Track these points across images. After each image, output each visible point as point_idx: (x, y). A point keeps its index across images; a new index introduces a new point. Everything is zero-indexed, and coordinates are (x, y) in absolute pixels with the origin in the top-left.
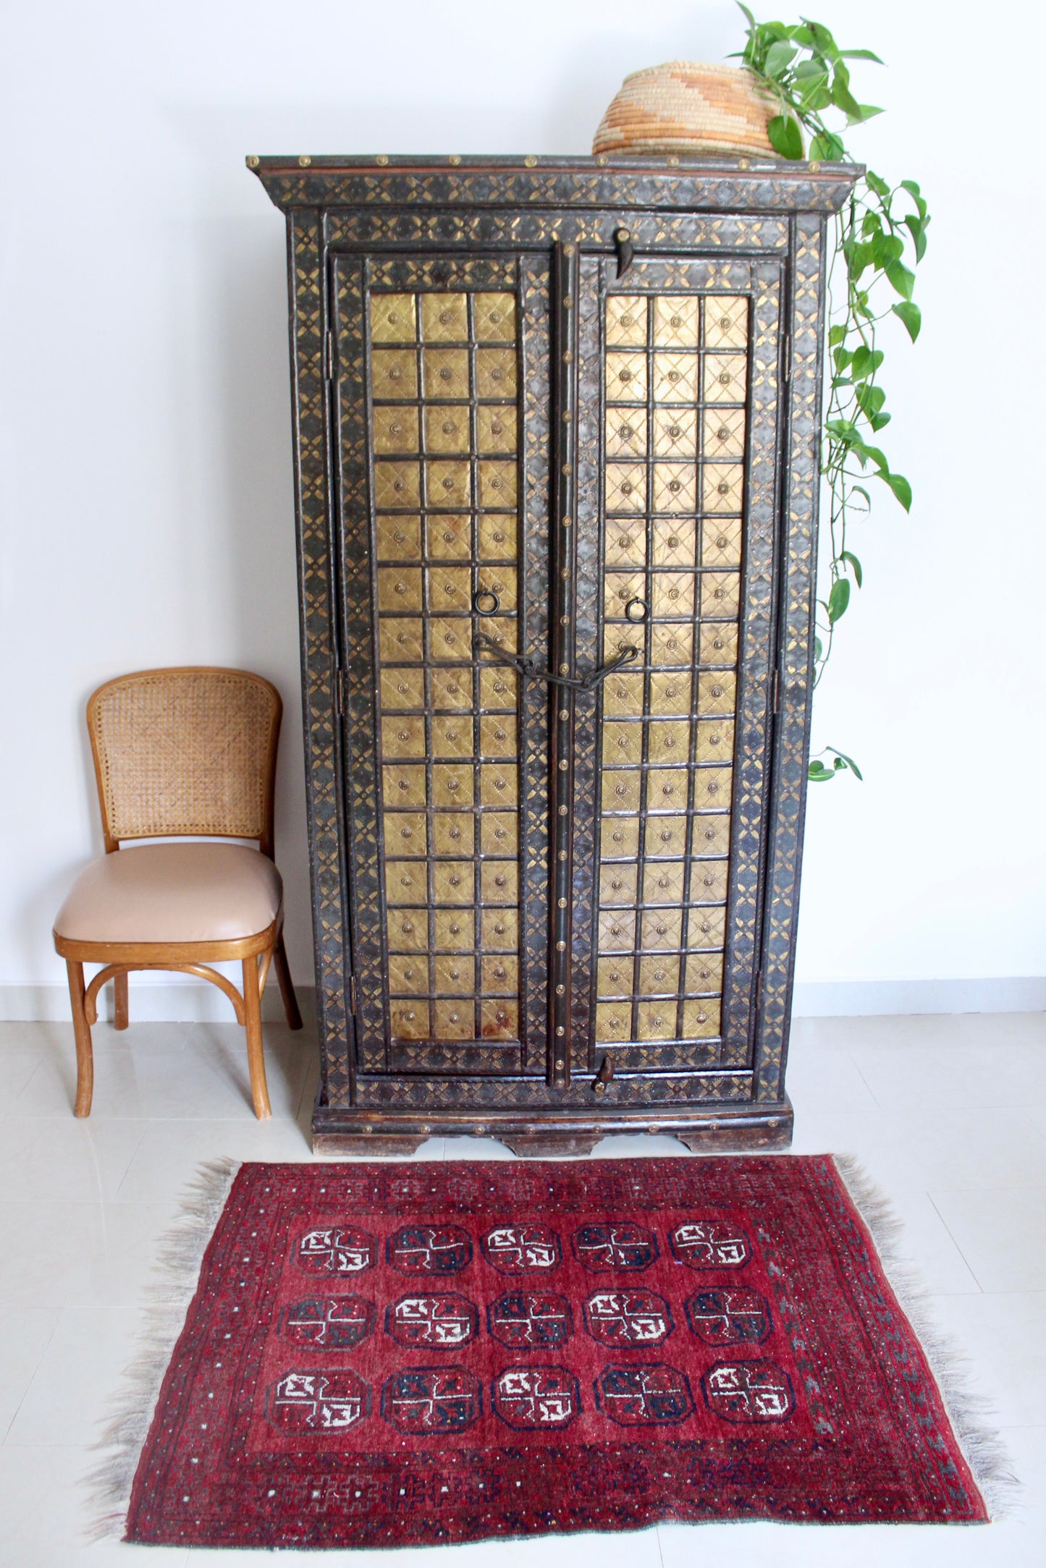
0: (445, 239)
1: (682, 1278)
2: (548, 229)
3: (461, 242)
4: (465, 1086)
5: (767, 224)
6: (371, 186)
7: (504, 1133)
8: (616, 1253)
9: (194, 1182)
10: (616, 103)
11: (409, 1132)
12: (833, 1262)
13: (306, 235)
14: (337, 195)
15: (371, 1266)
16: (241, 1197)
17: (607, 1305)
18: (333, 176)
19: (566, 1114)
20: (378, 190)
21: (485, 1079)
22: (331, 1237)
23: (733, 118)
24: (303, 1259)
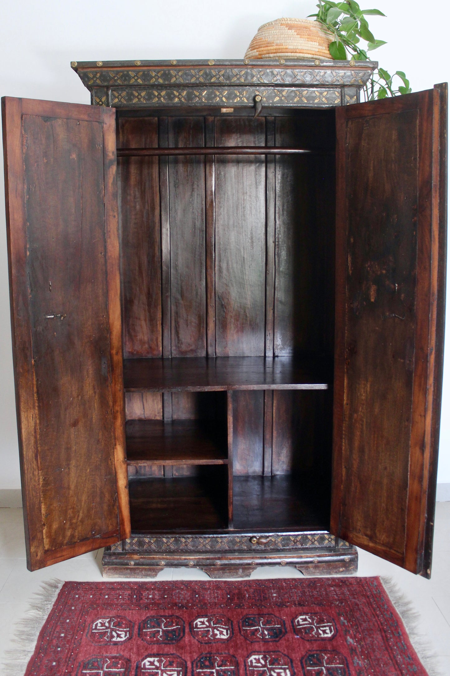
0: (170, 102)
1: (299, 646)
2: (221, 96)
3: (177, 103)
4: (183, 540)
5: (330, 92)
6: (133, 76)
7: (204, 565)
8: (263, 632)
9: (38, 592)
10: (255, 39)
11: (153, 565)
12: (382, 636)
13: (101, 101)
14: (116, 81)
15: (130, 639)
16: (63, 600)
17: (258, 661)
18: (113, 71)
19: (237, 555)
20: (136, 78)
21: (194, 536)
22: (109, 622)
23: (312, 43)
24: (93, 635)
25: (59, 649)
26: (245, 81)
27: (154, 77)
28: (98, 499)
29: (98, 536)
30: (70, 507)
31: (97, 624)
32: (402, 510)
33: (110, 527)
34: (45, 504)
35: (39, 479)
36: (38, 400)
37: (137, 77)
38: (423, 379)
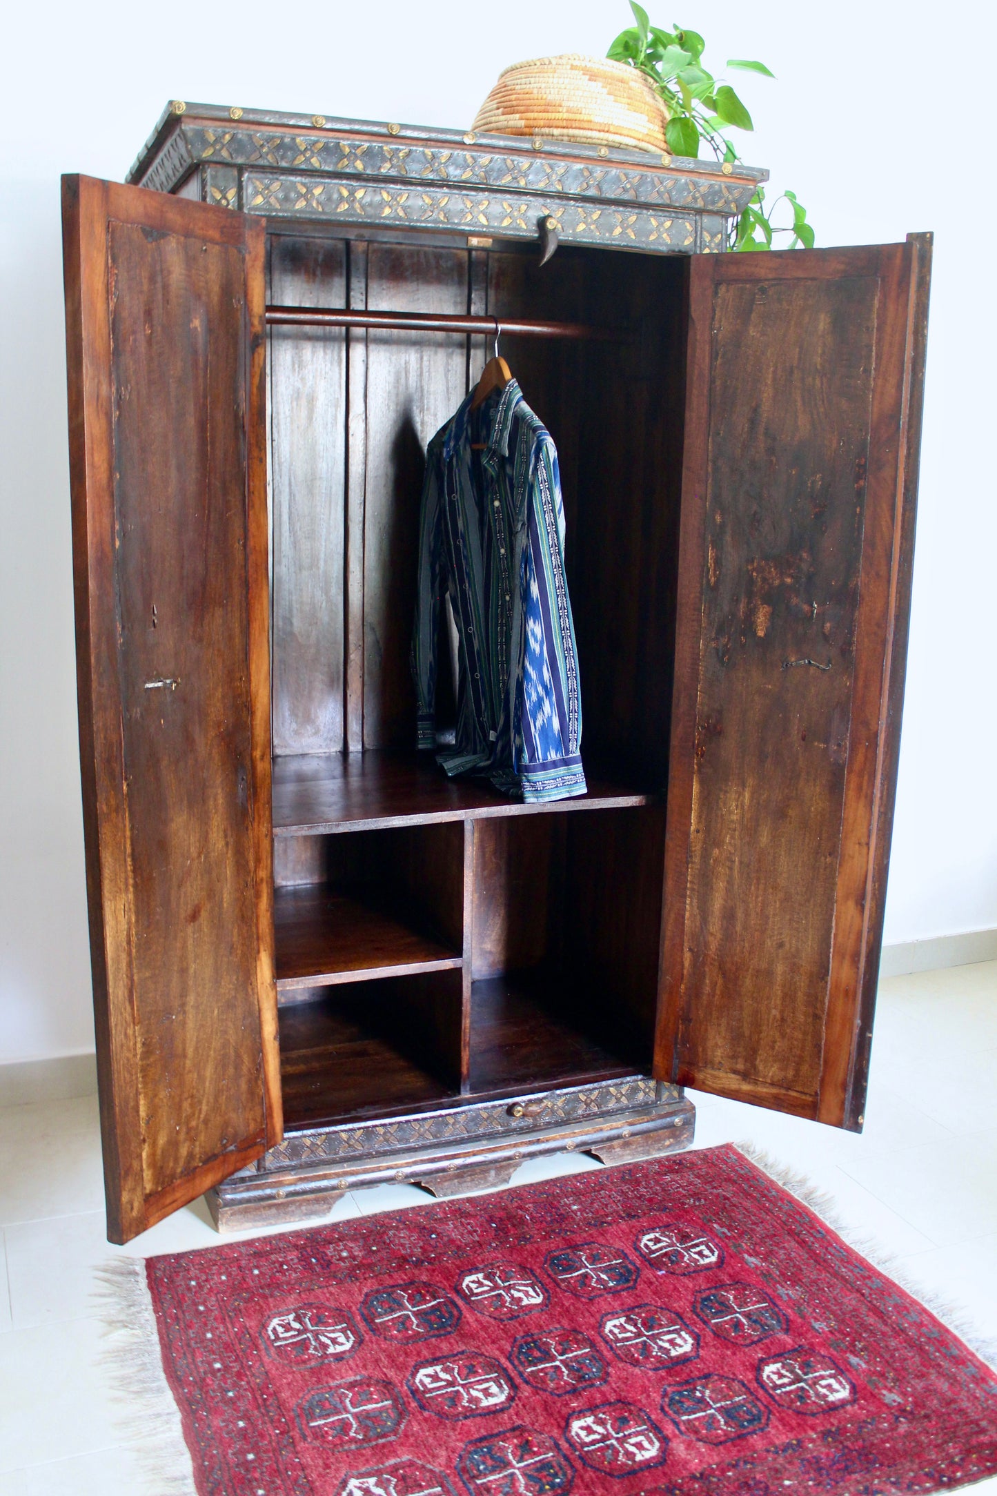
0: (373, 213)
1: (676, 1287)
2: (475, 210)
3: (387, 218)
5: (677, 222)
6: (303, 149)
7: (424, 1174)
8: (598, 1276)
11: (324, 1189)
13: (224, 197)
14: (264, 155)
15: (358, 1343)
16: (168, 1297)
17: (623, 1329)
18: (260, 133)
19: (484, 1144)
20: (308, 154)
22: (298, 1320)
23: (636, 115)
24: (280, 1352)
25: (231, 1394)
26: (526, 184)
27: (346, 157)
28: (231, 1071)
29: (232, 1148)
30: (186, 1095)
31: (274, 1329)
32: (816, 1017)
33: (252, 1126)
34: (146, 1095)
35: (135, 1044)
36: (134, 871)
37: (312, 152)
38: (866, 778)
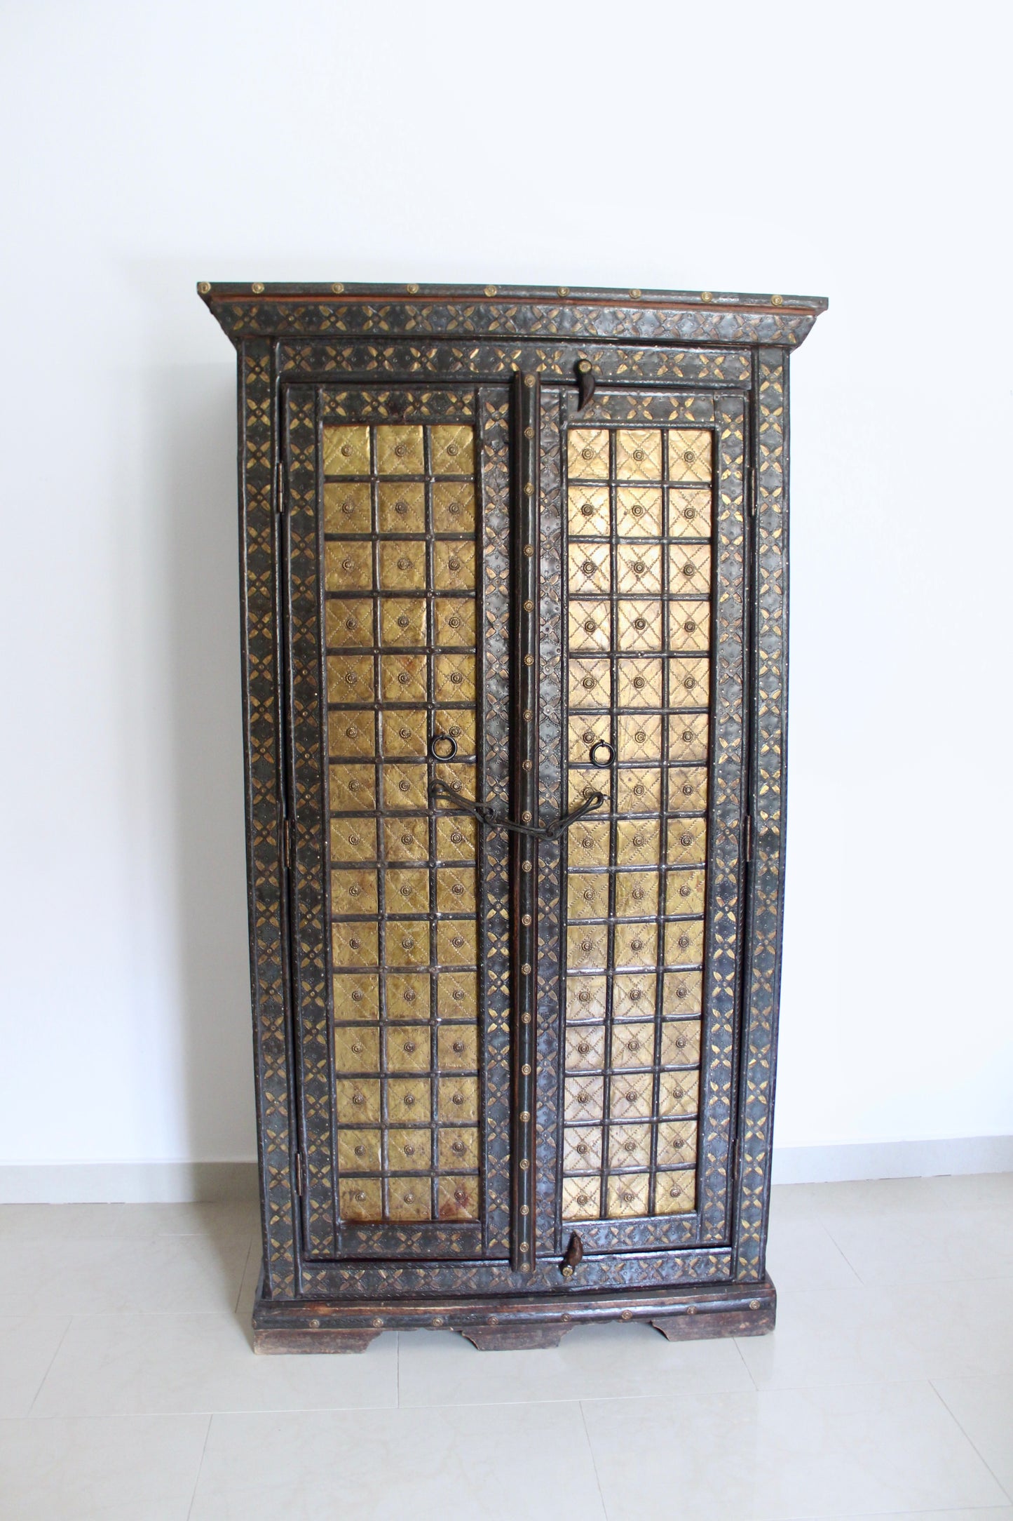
0: (402, 369)
2: (507, 360)
3: (417, 373)
4: (422, 1273)
5: (729, 358)
7: (463, 1324)
11: (360, 1325)
13: (258, 365)
14: (290, 324)
18: (286, 304)
19: (531, 1303)
20: (333, 319)
21: (444, 1264)
26: (558, 330)
27: (370, 318)
37: (336, 317)
